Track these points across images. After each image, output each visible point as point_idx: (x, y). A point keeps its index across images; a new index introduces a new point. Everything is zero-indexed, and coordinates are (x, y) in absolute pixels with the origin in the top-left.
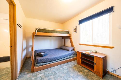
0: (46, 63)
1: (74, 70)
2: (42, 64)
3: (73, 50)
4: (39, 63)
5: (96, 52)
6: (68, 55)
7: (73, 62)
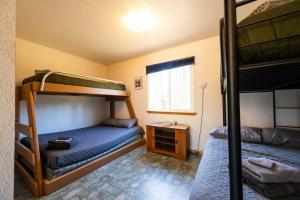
0: (79, 164)
1: (144, 162)
2: (69, 167)
3: (136, 124)
4: (62, 166)
5: (176, 124)
6: (127, 137)
7: (138, 149)
